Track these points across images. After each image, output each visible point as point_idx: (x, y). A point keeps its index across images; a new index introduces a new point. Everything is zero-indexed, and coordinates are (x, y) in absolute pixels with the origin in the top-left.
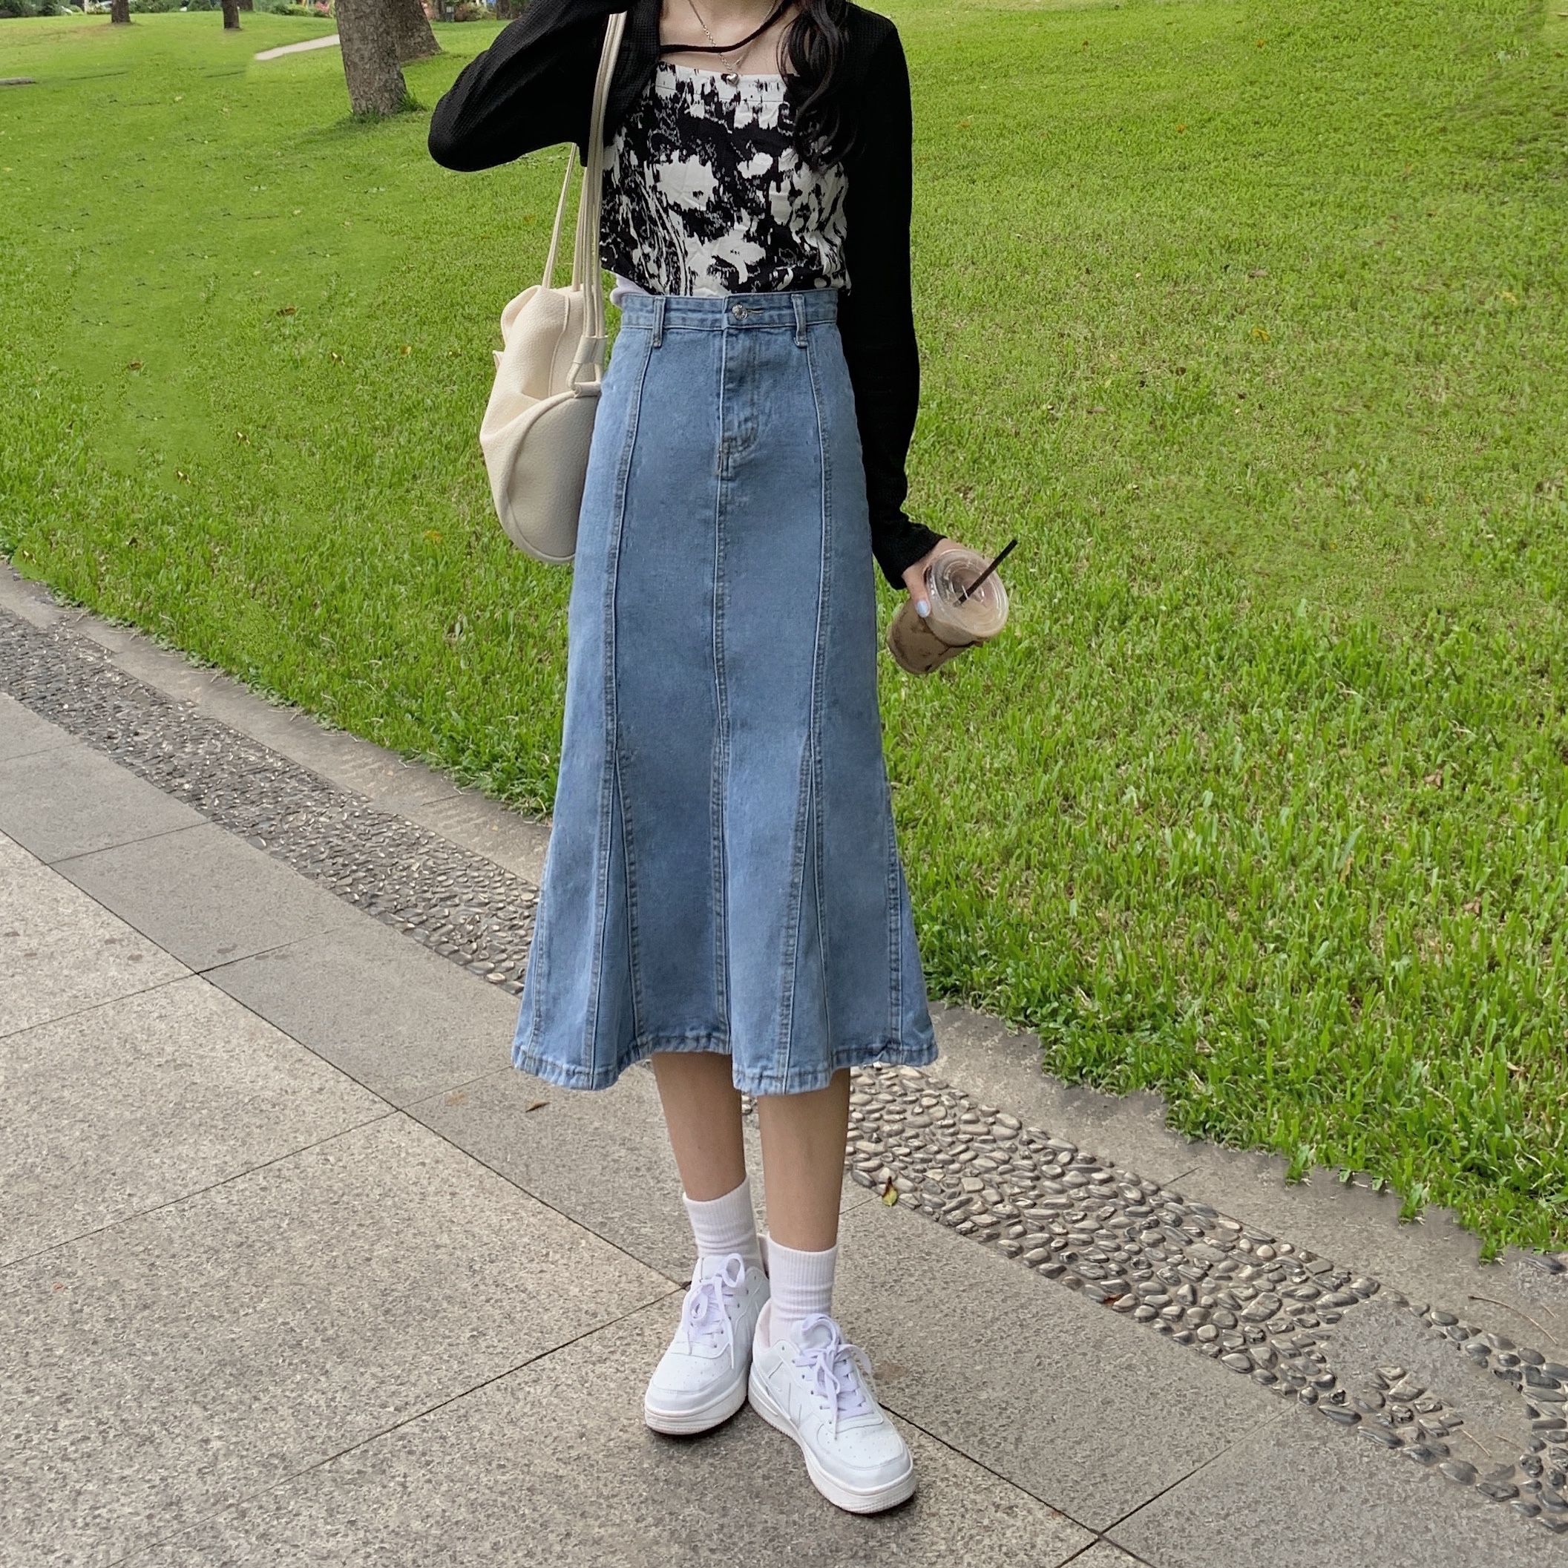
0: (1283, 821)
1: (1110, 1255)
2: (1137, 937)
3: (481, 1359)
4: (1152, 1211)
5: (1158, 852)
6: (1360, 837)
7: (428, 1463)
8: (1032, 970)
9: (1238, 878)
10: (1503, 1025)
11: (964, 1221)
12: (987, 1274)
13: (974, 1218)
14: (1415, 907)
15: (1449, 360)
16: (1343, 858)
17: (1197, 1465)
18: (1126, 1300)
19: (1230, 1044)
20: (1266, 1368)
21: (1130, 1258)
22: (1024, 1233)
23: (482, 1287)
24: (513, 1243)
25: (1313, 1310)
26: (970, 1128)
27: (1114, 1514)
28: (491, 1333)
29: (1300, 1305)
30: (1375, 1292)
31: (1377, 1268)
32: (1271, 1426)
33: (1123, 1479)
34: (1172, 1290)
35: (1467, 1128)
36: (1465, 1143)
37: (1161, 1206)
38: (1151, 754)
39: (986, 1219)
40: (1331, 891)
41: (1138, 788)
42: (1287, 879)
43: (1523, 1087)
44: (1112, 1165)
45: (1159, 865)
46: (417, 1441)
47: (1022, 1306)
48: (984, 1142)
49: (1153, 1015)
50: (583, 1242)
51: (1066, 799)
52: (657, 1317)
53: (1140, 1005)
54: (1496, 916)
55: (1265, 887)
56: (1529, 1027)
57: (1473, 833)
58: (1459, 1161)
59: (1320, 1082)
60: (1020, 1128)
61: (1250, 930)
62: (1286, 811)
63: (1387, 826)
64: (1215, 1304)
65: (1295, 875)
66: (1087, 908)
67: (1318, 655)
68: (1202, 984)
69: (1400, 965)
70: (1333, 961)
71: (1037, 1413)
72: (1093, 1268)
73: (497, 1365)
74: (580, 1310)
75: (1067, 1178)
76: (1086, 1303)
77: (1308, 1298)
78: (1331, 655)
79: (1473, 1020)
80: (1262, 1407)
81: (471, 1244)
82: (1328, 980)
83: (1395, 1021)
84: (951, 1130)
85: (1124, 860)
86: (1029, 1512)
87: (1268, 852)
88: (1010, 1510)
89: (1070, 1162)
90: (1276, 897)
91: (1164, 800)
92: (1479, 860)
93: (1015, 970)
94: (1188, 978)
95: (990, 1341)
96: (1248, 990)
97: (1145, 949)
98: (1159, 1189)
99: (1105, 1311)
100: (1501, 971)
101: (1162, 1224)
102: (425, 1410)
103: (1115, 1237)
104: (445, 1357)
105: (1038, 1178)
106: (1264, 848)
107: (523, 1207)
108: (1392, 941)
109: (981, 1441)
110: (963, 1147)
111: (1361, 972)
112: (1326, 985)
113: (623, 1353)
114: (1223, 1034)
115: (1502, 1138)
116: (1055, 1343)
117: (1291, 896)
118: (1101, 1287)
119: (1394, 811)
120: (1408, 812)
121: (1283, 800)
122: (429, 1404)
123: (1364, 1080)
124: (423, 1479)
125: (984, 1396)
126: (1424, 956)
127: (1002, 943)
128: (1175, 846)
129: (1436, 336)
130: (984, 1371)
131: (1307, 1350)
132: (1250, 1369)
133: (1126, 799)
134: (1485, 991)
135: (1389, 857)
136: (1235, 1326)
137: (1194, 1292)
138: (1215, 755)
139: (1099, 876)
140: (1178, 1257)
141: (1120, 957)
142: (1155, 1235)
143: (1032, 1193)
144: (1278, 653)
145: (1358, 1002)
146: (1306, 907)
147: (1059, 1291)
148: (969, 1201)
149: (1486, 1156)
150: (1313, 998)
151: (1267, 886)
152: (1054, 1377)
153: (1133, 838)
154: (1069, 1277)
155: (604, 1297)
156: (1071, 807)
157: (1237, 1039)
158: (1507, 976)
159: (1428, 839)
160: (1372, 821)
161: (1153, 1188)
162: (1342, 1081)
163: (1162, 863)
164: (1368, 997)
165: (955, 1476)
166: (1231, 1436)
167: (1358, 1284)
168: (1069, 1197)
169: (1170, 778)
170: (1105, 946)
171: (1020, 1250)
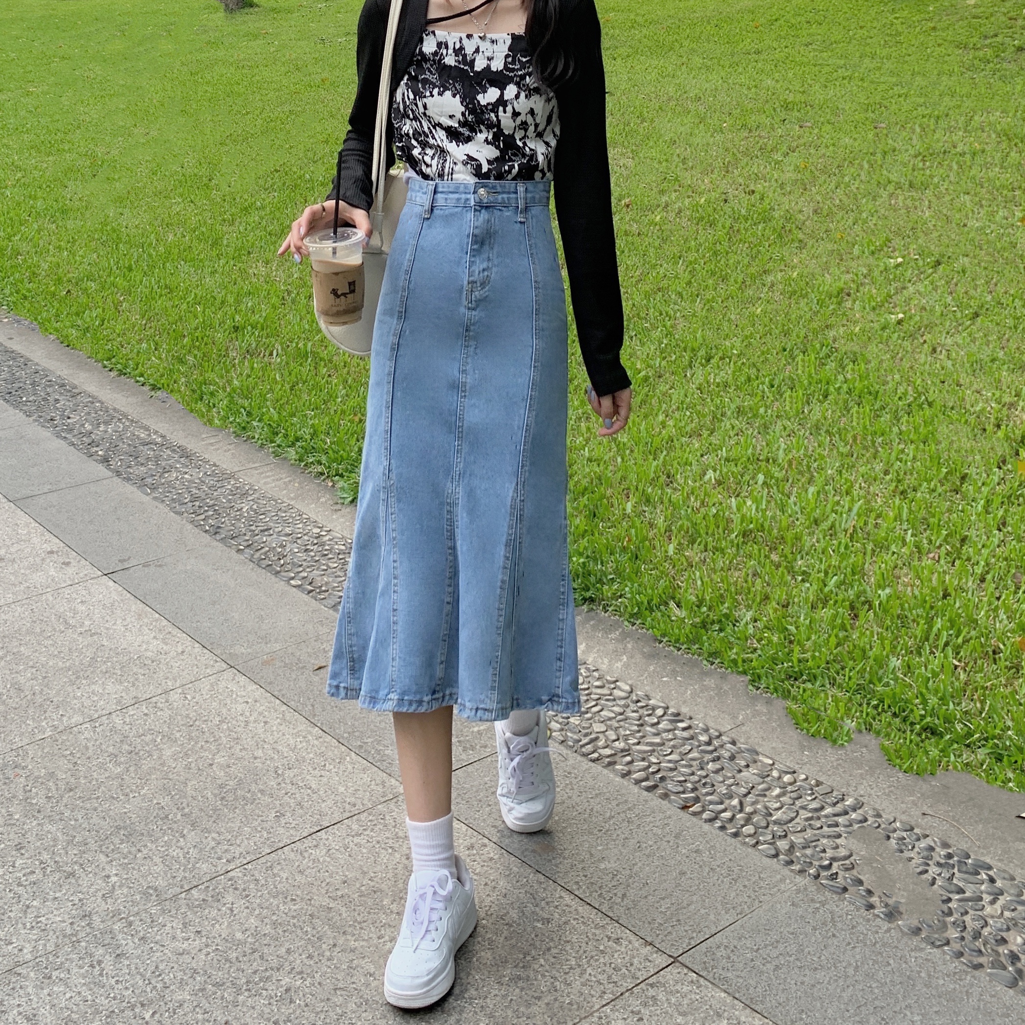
0: (810, 496)
1: (687, 778)
2: (711, 569)
3: (281, 831)
4: (715, 750)
5: (727, 513)
6: (860, 508)
7: (247, 896)
8: (642, 589)
9: (779, 532)
10: (951, 635)
11: (593, 752)
12: (607, 788)
13: (599, 751)
14: (896, 555)
15: (931, 187)
16: (849, 522)
17: (740, 916)
18: (696, 808)
19: (770, 642)
20: (786, 855)
21: (700, 781)
22: (632, 762)
23: (283, 785)
24: (304, 757)
25: (819, 818)
26: (599, 691)
27: (684, 946)
28: (288, 814)
29: (810, 815)
30: (860, 808)
31: (862, 792)
32: (788, 894)
33: (691, 923)
34: (727, 802)
35: (925, 702)
36: (923, 712)
37: (722, 746)
38: (724, 449)
39: (608, 752)
40: (840, 543)
41: (715, 471)
42: (811, 534)
43: (963, 676)
44: (691, 718)
45: (727, 522)
46: (240, 882)
47: (629, 809)
48: (607, 700)
49: (720, 621)
50: (348, 758)
51: (668, 477)
52: (394, 808)
53: (711, 614)
54: (949, 563)
55: (796, 539)
56: (968, 637)
57: (936, 507)
58: (919, 724)
59: (828, 669)
60: (631, 692)
61: (786, 567)
62: (812, 490)
63: (879, 500)
64: (755, 812)
65: (817, 532)
66: (680, 548)
67: (836, 386)
68: (753, 601)
69: (884, 593)
70: (840, 589)
71: (637, 878)
72: (676, 786)
73: (292, 835)
74: (345, 802)
75: (661, 726)
76: (671, 809)
77: (816, 810)
78: (845, 386)
79: (931, 630)
80: (783, 880)
81: (276, 757)
82: (836, 602)
83: (880, 630)
84: (587, 692)
85: (704, 518)
86: (630, 942)
87: (799, 516)
88: (617, 941)
89: (663, 716)
90: (803, 546)
91: (732, 479)
92: (939, 525)
93: (631, 588)
94: (744, 598)
95: (607, 831)
96: (783, 606)
97: (716, 578)
98: (720, 735)
99: (682, 814)
100: (950, 600)
101: (722, 759)
102: (245, 862)
103: (691, 766)
104: (259, 829)
105: (642, 725)
106: (797, 513)
107: (310, 733)
108: (879, 577)
109: (600, 895)
110: (594, 703)
111: (858, 597)
112: (835, 605)
113: (372, 830)
114: (766, 635)
115: (947, 710)
116: (650, 834)
117: (813, 545)
118: (680, 798)
119: (884, 490)
120: (893, 492)
121: (810, 481)
122: (248, 859)
123: (857, 669)
124: (243, 907)
125: (602, 866)
126: (900, 588)
127: (624, 571)
128: (738, 510)
129: (923, 169)
130: (603, 850)
131: (814, 844)
132: (776, 856)
133: (707, 477)
134: (940, 612)
135: (879, 521)
136: (767, 827)
137: (741, 803)
138: (766, 451)
139: (688, 529)
140: (732, 781)
141: (699, 582)
142: (717, 766)
143: (638, 735)
144: (810, 383)
145: (856, 616)
146: (823, 553)
147: (654, 800)
148: (597, 739)
149: (937, 721)
150: (826, 613)
151: (798, 538)
152: (648, 856)
153: (710, 504)
154: (660, 791)
155: (360, 794)
156: (671, 482)
157: (775, 639)
158: (955, 603)
159: (906, 510)
160: (869, 498)
161: (717, 734)
162: (843, 668)
163: (729, 521)
164: (862, 614)
165: (582, 917)
166: (762, 898)
167: (849, 802)
168: (662, 738)
169: (736, 465)
170: (690, 576)
171: (629, 773)
